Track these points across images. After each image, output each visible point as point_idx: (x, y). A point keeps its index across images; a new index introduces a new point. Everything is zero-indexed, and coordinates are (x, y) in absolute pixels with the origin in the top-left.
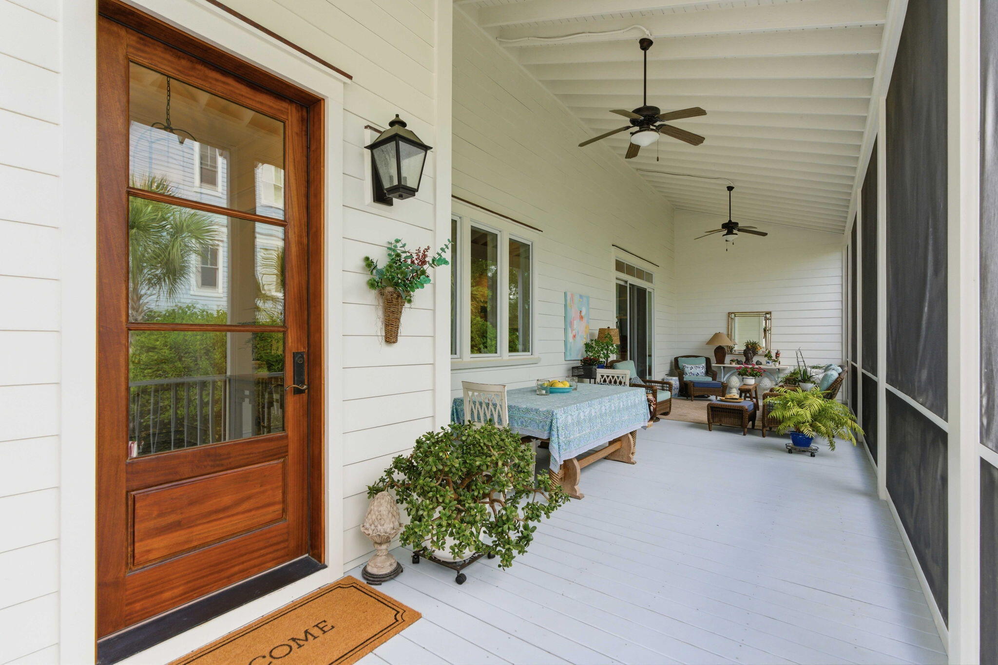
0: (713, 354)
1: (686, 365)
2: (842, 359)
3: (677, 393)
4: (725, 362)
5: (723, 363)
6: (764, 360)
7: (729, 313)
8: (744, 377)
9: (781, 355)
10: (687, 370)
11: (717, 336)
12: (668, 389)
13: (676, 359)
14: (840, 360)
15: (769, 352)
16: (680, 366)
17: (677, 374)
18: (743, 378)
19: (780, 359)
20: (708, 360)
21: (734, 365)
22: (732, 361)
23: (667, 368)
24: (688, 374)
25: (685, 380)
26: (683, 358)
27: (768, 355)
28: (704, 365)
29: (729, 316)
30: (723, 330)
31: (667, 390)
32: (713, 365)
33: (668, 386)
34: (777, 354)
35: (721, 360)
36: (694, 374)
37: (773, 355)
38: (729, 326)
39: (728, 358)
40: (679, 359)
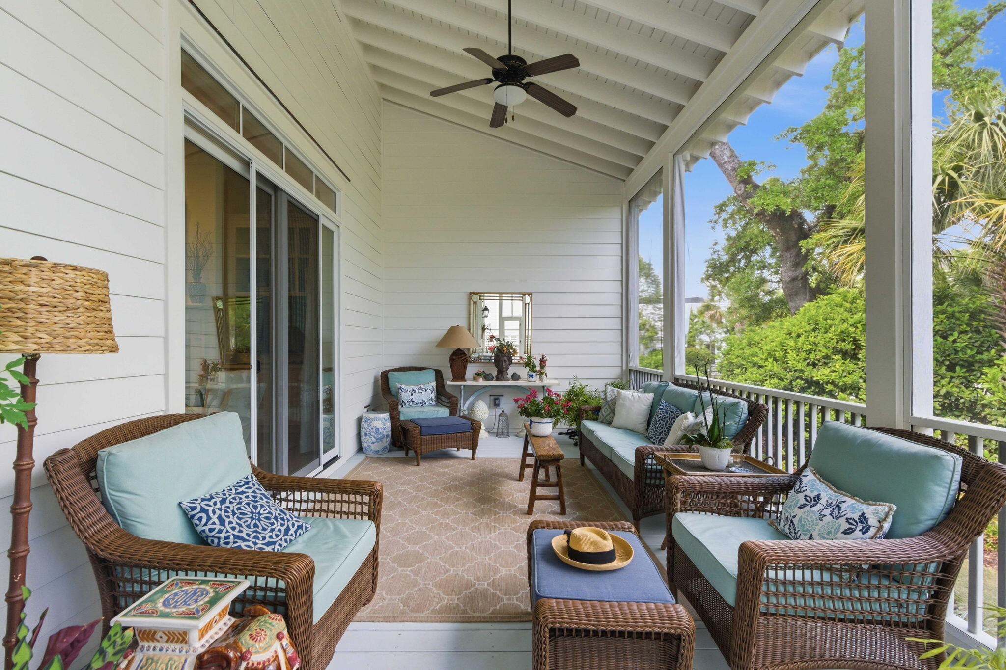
0: (447, 363)
1: (403, 387)
2: (622, 367)
3: (388, 446)
4: (466, 377)
5: (463, 379)
6: (523, 372)
7: (471, 293)
8: (534, 419)
9: (548, 364)
10: (405, 396)
11: (453, 332)
12: (366, 509)
13: (385, 375)
14: (620, 369)
15: (530, 358)
16: (391, 389)
17: (387, 407)
18: (531, 422)
19: (547, 370)
20: (439, 375)
21: (481, 382)
22: (478, 374)
23: (366, 394)
24: (407, 404)
25: (402, 418)
26: (396, 373)
27: (529, 364)
28: (434, 384)
29: (470, 298)
30: (462, 323)
31: (362, 514)
32: (449, 383)
33: (366, 499)
34: (543, 362)
35: (459, 375)
36: (417, 404)
37: (537, 363)
38: (470, 314)
39: (471, 370)
40: (390, 375)
